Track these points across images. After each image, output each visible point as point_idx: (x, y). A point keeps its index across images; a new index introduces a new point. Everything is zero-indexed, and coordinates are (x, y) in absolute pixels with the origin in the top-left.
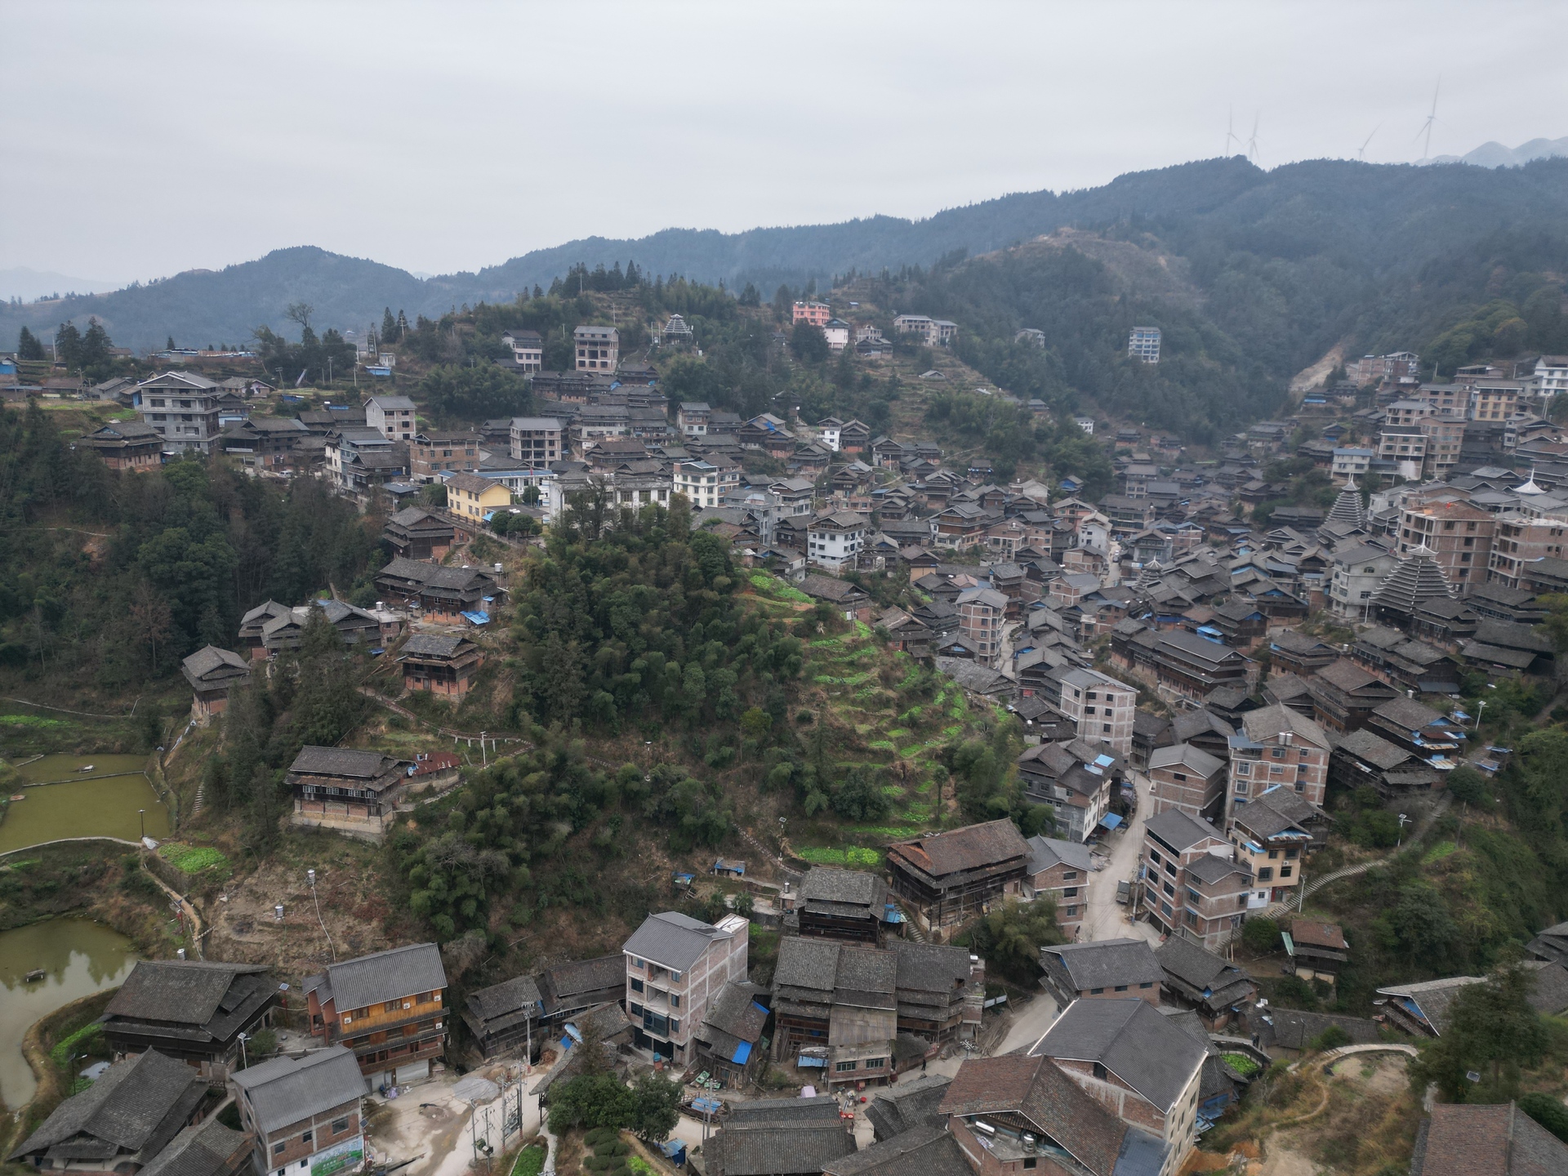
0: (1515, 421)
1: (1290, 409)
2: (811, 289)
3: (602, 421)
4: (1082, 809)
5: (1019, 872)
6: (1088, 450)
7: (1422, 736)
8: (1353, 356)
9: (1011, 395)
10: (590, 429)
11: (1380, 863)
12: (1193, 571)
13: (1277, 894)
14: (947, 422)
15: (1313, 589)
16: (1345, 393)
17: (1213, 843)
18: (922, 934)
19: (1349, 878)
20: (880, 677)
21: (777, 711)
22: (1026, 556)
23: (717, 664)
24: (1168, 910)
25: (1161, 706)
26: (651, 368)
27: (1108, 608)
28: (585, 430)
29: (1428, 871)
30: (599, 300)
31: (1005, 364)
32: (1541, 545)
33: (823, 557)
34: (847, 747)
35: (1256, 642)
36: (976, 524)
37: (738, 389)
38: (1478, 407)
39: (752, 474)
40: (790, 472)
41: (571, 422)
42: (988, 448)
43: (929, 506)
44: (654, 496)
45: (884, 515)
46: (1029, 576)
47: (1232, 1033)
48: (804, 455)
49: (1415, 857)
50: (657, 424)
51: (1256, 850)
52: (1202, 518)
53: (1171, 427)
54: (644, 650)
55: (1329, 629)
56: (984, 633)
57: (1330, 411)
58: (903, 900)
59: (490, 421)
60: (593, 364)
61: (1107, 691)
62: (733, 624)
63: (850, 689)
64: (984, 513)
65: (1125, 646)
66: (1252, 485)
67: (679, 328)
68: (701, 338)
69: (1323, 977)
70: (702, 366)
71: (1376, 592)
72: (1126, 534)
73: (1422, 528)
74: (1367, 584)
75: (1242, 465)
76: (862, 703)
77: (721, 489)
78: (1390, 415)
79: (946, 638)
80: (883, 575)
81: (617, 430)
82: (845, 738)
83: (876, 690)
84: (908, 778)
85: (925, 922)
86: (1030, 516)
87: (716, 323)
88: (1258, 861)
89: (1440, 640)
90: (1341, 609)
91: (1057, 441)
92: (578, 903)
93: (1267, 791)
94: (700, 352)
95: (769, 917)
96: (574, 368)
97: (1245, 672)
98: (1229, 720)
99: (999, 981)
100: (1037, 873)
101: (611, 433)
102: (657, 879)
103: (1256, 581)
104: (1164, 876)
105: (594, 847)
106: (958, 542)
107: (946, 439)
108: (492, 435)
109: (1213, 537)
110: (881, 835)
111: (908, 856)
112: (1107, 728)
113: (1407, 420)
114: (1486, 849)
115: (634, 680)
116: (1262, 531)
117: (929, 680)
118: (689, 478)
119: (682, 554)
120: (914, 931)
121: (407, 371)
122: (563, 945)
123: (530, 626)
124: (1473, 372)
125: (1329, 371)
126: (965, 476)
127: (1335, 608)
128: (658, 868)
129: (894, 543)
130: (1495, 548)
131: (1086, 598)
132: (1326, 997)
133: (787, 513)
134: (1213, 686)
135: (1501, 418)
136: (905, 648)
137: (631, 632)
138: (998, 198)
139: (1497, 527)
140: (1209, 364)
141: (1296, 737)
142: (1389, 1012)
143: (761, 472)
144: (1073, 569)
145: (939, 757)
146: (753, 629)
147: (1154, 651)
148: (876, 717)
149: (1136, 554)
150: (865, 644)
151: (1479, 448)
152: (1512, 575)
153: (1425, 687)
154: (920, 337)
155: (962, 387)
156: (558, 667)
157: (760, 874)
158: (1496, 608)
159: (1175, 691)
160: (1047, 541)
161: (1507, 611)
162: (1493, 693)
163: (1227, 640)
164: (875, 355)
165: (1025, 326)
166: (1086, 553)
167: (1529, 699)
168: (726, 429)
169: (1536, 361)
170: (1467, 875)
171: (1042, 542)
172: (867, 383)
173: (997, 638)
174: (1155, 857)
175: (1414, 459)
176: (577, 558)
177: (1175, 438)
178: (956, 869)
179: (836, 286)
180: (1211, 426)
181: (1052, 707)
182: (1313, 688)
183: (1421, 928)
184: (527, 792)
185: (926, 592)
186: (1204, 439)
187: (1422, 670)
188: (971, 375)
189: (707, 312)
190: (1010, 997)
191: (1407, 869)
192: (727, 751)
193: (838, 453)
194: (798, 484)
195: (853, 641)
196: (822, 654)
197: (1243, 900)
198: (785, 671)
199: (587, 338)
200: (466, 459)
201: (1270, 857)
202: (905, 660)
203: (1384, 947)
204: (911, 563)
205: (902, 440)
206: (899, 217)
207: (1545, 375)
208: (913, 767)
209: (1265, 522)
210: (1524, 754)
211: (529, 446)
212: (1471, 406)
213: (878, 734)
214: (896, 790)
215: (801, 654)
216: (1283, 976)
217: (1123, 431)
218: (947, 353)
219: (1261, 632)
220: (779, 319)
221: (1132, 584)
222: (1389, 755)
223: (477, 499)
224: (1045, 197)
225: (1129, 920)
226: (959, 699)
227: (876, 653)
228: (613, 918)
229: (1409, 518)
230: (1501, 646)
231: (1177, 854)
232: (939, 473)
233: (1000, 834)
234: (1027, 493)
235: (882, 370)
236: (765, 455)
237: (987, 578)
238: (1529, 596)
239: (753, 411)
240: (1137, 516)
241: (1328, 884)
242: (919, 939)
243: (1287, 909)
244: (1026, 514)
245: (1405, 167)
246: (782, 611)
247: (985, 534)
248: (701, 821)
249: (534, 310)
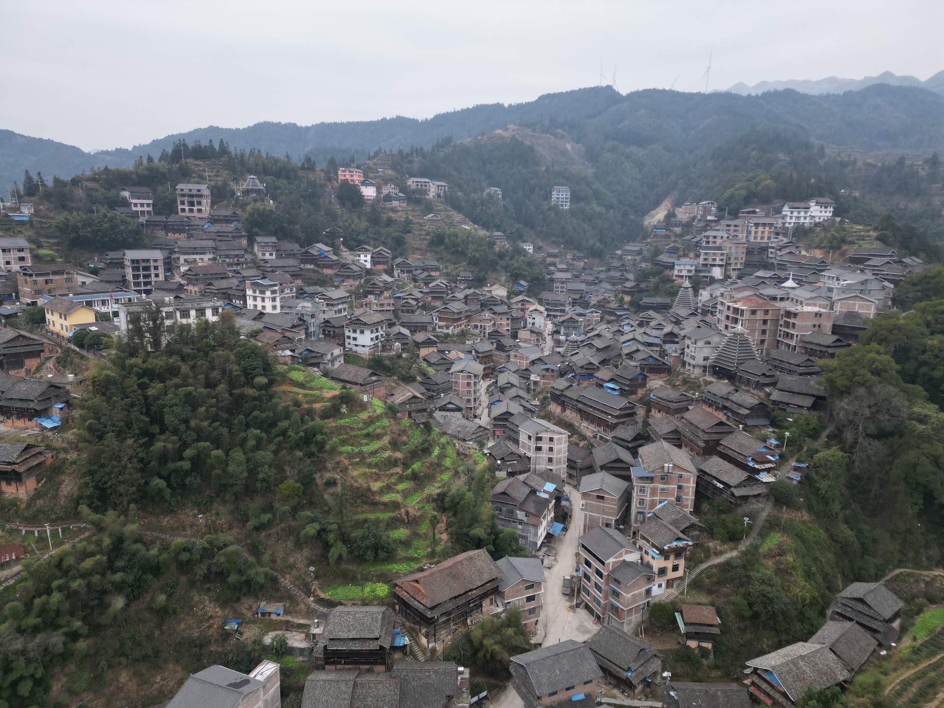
0: (774, 242)
1: (645, 237)
2: (352, 160)
3: (195, 251)
4: (536, 526)
5: (494, 590)
6: (530, 264)
7: (753, 459)
8: (678, 204)
9: (483, 229)
10: (186, 257)
11: (734, 553)
12: (599, 343)
13: (669, 584)
14: (443, 248)
15: (673, 354)
16: (676, 225)
17: (627, 552)
18: (422, 651)
19: (715, 566)
20: (390, 443)
21: (307, 481)
22: (495, 335)
23: (258, 447)
24: (599, 603)
25: (583, 437)
26: (235, 213)
27: (547, 370)
28: (182, 258)
29: (765, 556)
30: (196, 165)
31: (478, 210)
32: (810, 324)
33: (356, 345)
34: (364, 502)
35: (641, 392)
36: (463, 316)
37: (298, 227)
38: (753, 233)
39: (309, 286)
40: (336, 284)
41: (172, 252)
42: (469, 264)
43: (432, 304)
44: (209, 313)
45: (402, 311)
46: (497, 349)
47: (647, 698)
48: (345, 271)
49: (756, 547)
50: (237, 253)
51: (656, 556)
52: (601, 305)
53: (578, 248)
54: (194, 441)
55: (685, 382)
56: (469, 392)
57: (667, 237)
58: (408, 624)
59: (109, 253)
60: (191, 211)
61: (549, 435)
62: (271, 414)
63: (366, 455)
64: (467, 308)
65: (559, 398)
66: (629, 284)
67: (254, 184)
68: (272, 192)
69: (704, 645)
70: (271, 211)
71: (712, 357)
72: (555, 316)
73: (737, 314)
74: (707, 352)
75: (621, 271)
76: (376, 465)
77: (282, 299)
78: (704, 239)
79: (444, 399)
80: (399, 356)
81: (207, 257)
82: (362, 496)
83: (387, 454)
84: (412, 522)
85: (424, 641)
86: (497, 309)
87: (285, 182)
88: (657, 563)
89: (754, 389)
90: (691, 368)
91: (512, 258)
92: (138, 660)
93: (659, 506)
94: (271, 202)
95: (302, 650)
96: (177, 213)
97: (636, 414)
98: (628, 448)
99: (480, 680)
100: (506, 590)
101: (202, 259)
102: (210, 627)
103: (638, 350)
104: (595, 578)
105: (151, 609)
106: (451, 328)
107: (443, 259)
108: (111, 263)
109: (607, 317)
110: (390, 570)
111: (409, 591)
112: (550, 460)
113: (714, 242)
114: (799, 536)
115: (185, 468)
116: (635, 313)
117: (426, 441)
118: (258, 292)
119: (227, 360)
120: (416, 649)
121: (43, 217)
122: (123, 699)
123: (90, 429)
124: (749, 212)
125: (665, 213)
126: (455, 283)
127: (687, 367)
128: (211, 617)
129: (406, 332)
130: (781, 326)
131: (533, 363)
132: (707, 659)
133: (330, 315)
134: (616, 425)
135: (766, 240)
136: (410, 416)
137: (182, 427)
138: (471, 107)
139: (782, 312)
140: (598, 209)
141: (675, 466)
142: (755, 679)
143: (316, 284)
144: (525, 342)
145: (434, 500)
146: (287, 416)
147: (577, 401)
148: (387, 475)
149: (562, 330)
150: (378, 418)
151: (756, 258)
152: (793, 343)
153: (750, 422)
154: (425, 192)
155: (452, 225)
156: (115, 463)
157: (295, 612)
158: (787, 366)
159: (592, 427)
160: (508, 325)
161: (792, 368)
162: (791, 426)
163: (623, 393)
164: (395, 203)
165: (490, 185)
166: (532, 332)
167: (814, 428)
168: (289, 255)
169: (783, 206)
170: (790, 558)
171: (505, 325)
172: (390, 222)
173: (478, 394)
174: (588, 564)
175: (720, 266)
176: (135, 369)
177: (581, 254)
178: (446, 599)
179: (370, 158)
180: (601, 246)
181: (512, 447)
182: (679, 424)
183: (766, 603)
184: (83, 576)
185: (430, 364)
186: (597, 254)
187: (747, 412)
188: (458, 217)
189: (278, 175)
190: (489, 692)
191: (750, 559)
192: (266, 517)
193: (371, 270)
194: (335, 294)
195: (369, 417)
196: (345, 429)
197: (648, 592)
198: (313, 449)
199: (186, 192)
200: (66, 285)
201: (665, 559)
202: (410, 426)
203: (742, 618)
204: (418, 345)
205: (414, 260)
206: (411, 117)
207: (789, 214)
208: (415, 513)
209: (638, 307)
210: (816, 467)
211: (139, 270)
212: (749, 233)
213: (388, 488)
214: (401, 533)
215: (325, 434)
216: (678, 647)
217: (550, 251)
218: (441, 202)
219: (643, 385)
220: (329, 179)
221: (561, 350)
222: (735, 476)
223: (66, 319)
224: (498, 107)
225: (572, 608)
226: (450, 451)
227: (388, 424)
228: (171, 666)
229: (729, 307)
230: (793, 393)
231: (603, 563)
232: (438, 282)
233: (478, 563)
234: (494, 293)
235: (400, 214)
236: (318, 272)
237: (470, 352)
238: (806, 357)
239: (310, 241)
240: (562, 305)
241: (702, 572)
242: (421, 658)
243: (677, 593)
244: (494, 308)
245: (699, 94)
246: (313, 398)
247: (469, 321)
248: (244, 578)
249: (146, 172)
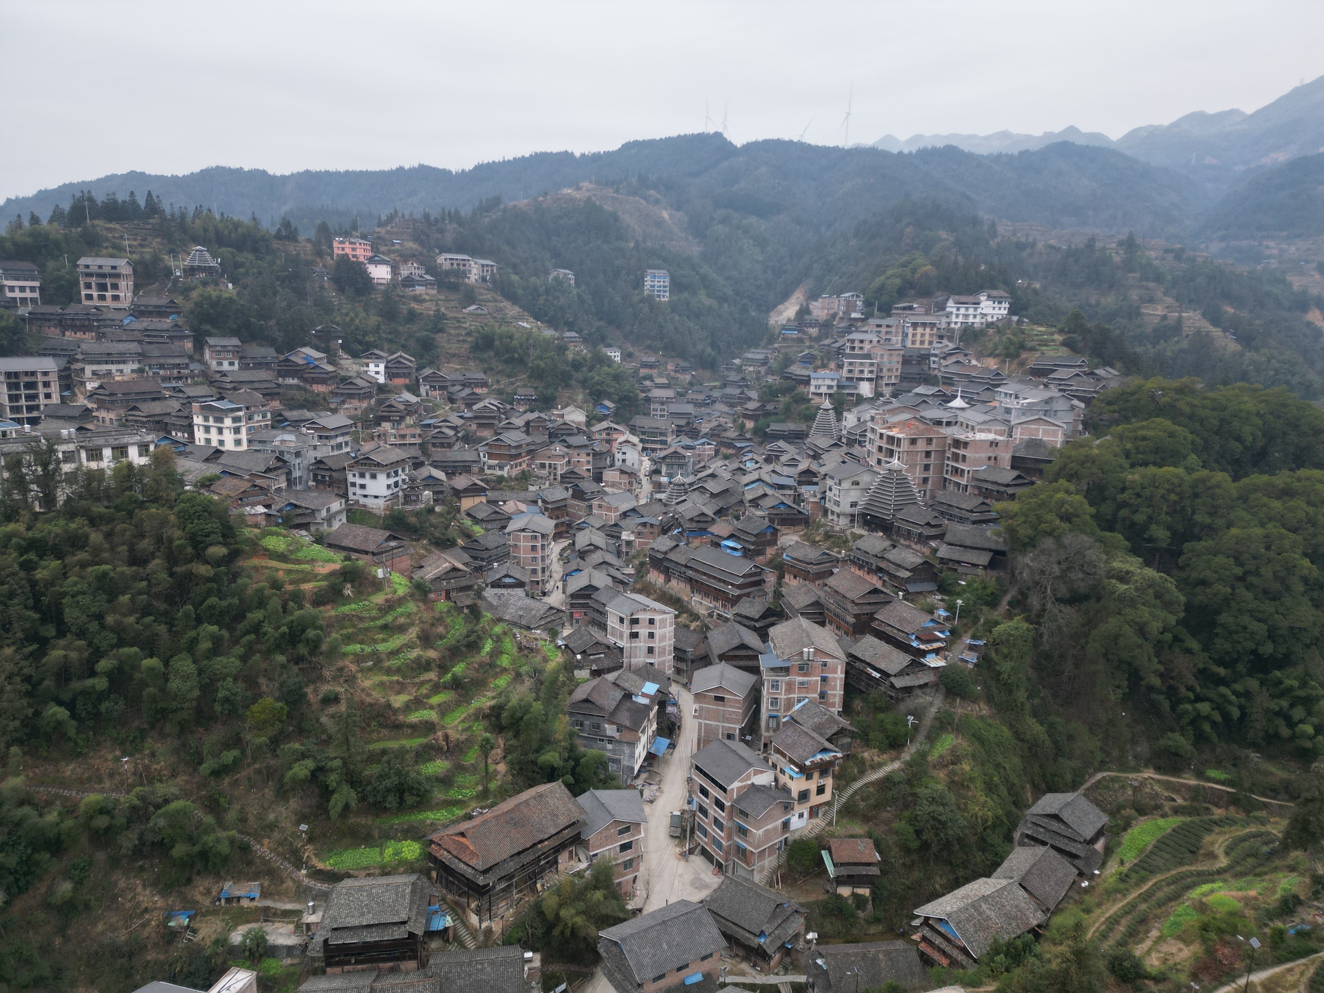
0: (937, 348)
1: (772, 339)
2: (354, 227)
3: (108, 358)
4: (632, 744)
5: (574, 838)
6: (617, 377)
7: (917, 638)
8: (813, 296)
9: (549, 328)
10: (95, 367)
11: (897, 765)
12: (713, 487)
13: (813, 812)
14: (492, 354)
15: (812, 500)
16: (811, 325)
17: (756, 773)
18: (471, 934)
19: (872, 783)
20: (419, 637)
21: (294, 699)
22: (570, 478)
23: (215, 651)
24: (720, 845)
25: (695, 617)
26: (172, 302)
27: (644, 525)
28: (89, 369)
29: (934, 766)
30: (109, 229)
31: (541, 300)
32: (984, 455)
33: (365, 496)
34: (381, 725)
35: (770, 552)
36: (523, 451)
37: (272, 323)
38: (910, 336)
39: (291, 409)
40: (333, 406)
41: (73, 360)
42: (530, 377)
43: (478, 434)
44: (133, 453)
45: (434, 445)
46: (574, 496)
47: (786, 970)
48: (346, 388)
49: (923, 755)
50: (178, 361)
51: (795, 775)
52: (714, 434)
53: (683, 355)
54: (113, 647)
55: (828, 536)
56: (534, 559)
57: (800, 340)
58: (450, 897)
60: (102, 298)
61: (648, 616)
62: (236, 601)
63: (383, 656)
64: (529, 439)
65: (660, 563)
66: (752, 405)
67: (203, 260)
68: (231, 271)
69: (860, 891)
70: (230, 300)
71: (862, 502)
72: (654, 450)
73: (893, 444)
74: (854, 495)
75: (740, 387)
76: (398, 670)
77: (249, 429)
78: (848, 344)
79: (498, 570)
80: (430, 511)
81: (128, 368)
82: (378, 715)
83: (414, 654)
84: (452, 750)
85: (474, 919)
86: (572, 440)
87: (251, 256)
88: (797, 785)
89: (916, 543)
90: (835, 518)
91: (591, 369)
93: (797, 707)
94: (230, 285)
95: (290, 949)
96: (80, 301)
97: (764, 581)
98: (755, 629)
100: (592, 837)
101: (121, 371)
102: (144, 925)
103: (765, 495)
104: (713, 811)
105: (47, 906)
106: (506, 469)
107: (492, 369)
109: (723, 450)
110: (423, 821)
111: (451, 849)
112: (651, 650)
113: (861, 348)
114: (978, 738)
115: (99, 688)
116: (761, 444)
117: (473, 632)
118: (211, 419)
119: (164, 522)
120: (462, 932)
124: (905, 308)
125: (797, 308)
126: (511, 403)
127: (830, 517)
128: (146, 910)
129: (440, 474)
130: (948, 459)
131: (625, 515)
132: (864, 910)
133: (324, 452)
134: (739, 597)
135: (926, 345)
136: (448, 597)
137: (94, 626)
138: (527, 155)
139: (949, 441)
140: (708, 302)
141: (817, 650)
142: (926, 932)
143: (301, 407)
144: (612, 486)
145: (486, 717)
146: (262, 603)
147: (686, 566)
148: (414, 684)
149: (664, 469)
150: (401, 601)
151: (914, 370)
152: (964, 482)
153: (911, 588)
154: (462, 274)
155: (503, 321)
157: (279, 894)
158: (956, 512)
159: (706, 602)
160: (588, 462)
161: (964, 514)
162: (964, 591)
163: (747, 553)
164: (419, 290)
165: (557, 266)
166: (622, 472)
167: (992, 593)
168: (260, 364)
169: (947, 300)
170: (966, 767)
171: (584, 463)
172: (412, 316)
173: (548, 562)
174: (704, 792)
175: (869, 380)
177: (686, 364)
178: (505, 856)
179: (380, 225)
180: (713, 353)
181: (597, 635)
182: (822, 594)
183: (937, 829)
185: (476, 521)
186: (709, 365)
187: (908, 574)
188: (512, 310)
189: (239, 246)
190: (570, 983)
191: (916, 772)
192: (229, 756)
193: (385, 385)
194: (338, 420)
195: (387, 601)
196: (350, 620)
197: (786, 825)
198: (303, 650)
199: (93, 269)
201: (807, 779)
202: (449, 611)
203: (907, 850)
204: (458, 494)
205: (450, 371)
207: (954, 310)
208: (458, 736)
209: (763, 436)
210: (995, 644)
211: (18, 388)
212: (905, 335)
213: (418, 703)
214: (438, 766)
215: (321, 628)
216: (826, 897)
217: (644, 359)
218: (488, 289)
219: (773, 542)
220: (320, 254)
221: (662, 496)
222: (894, 661)
224: (566, 157)
225: (684, 856)
226: (508, 644)
227: (415, 609)
229: (881, 435)
230: (966, 547)
231: (725, 790)
232: (486, 403)
233: (551, 802)
234: (568, 418)
235: (427, 305)
236: (305, 390)
237: (535, 502)
238: (980, 500)
239: (292, 344)
240: (662, 434)
241: (856, 793)
242: (471, 945)
243: (823, 824)
244: (567, 439)
245: (836, 149)
246: (301, 576)
247: (533, 458)
248: (197, 849)
249: (28, 240)
